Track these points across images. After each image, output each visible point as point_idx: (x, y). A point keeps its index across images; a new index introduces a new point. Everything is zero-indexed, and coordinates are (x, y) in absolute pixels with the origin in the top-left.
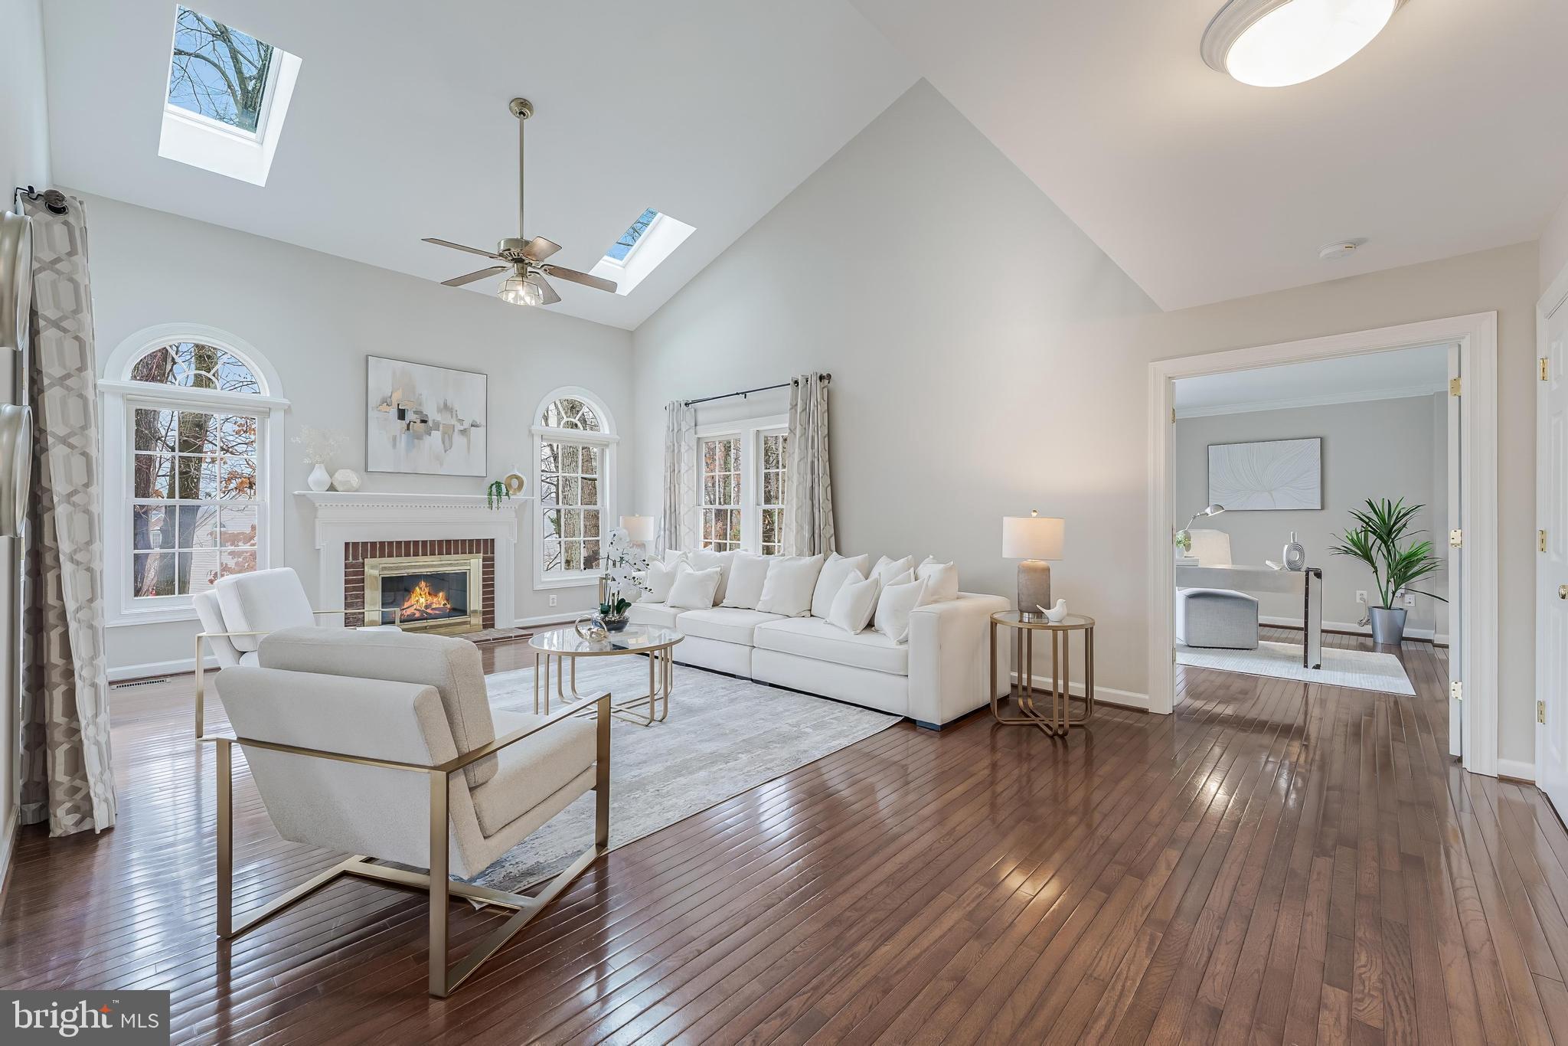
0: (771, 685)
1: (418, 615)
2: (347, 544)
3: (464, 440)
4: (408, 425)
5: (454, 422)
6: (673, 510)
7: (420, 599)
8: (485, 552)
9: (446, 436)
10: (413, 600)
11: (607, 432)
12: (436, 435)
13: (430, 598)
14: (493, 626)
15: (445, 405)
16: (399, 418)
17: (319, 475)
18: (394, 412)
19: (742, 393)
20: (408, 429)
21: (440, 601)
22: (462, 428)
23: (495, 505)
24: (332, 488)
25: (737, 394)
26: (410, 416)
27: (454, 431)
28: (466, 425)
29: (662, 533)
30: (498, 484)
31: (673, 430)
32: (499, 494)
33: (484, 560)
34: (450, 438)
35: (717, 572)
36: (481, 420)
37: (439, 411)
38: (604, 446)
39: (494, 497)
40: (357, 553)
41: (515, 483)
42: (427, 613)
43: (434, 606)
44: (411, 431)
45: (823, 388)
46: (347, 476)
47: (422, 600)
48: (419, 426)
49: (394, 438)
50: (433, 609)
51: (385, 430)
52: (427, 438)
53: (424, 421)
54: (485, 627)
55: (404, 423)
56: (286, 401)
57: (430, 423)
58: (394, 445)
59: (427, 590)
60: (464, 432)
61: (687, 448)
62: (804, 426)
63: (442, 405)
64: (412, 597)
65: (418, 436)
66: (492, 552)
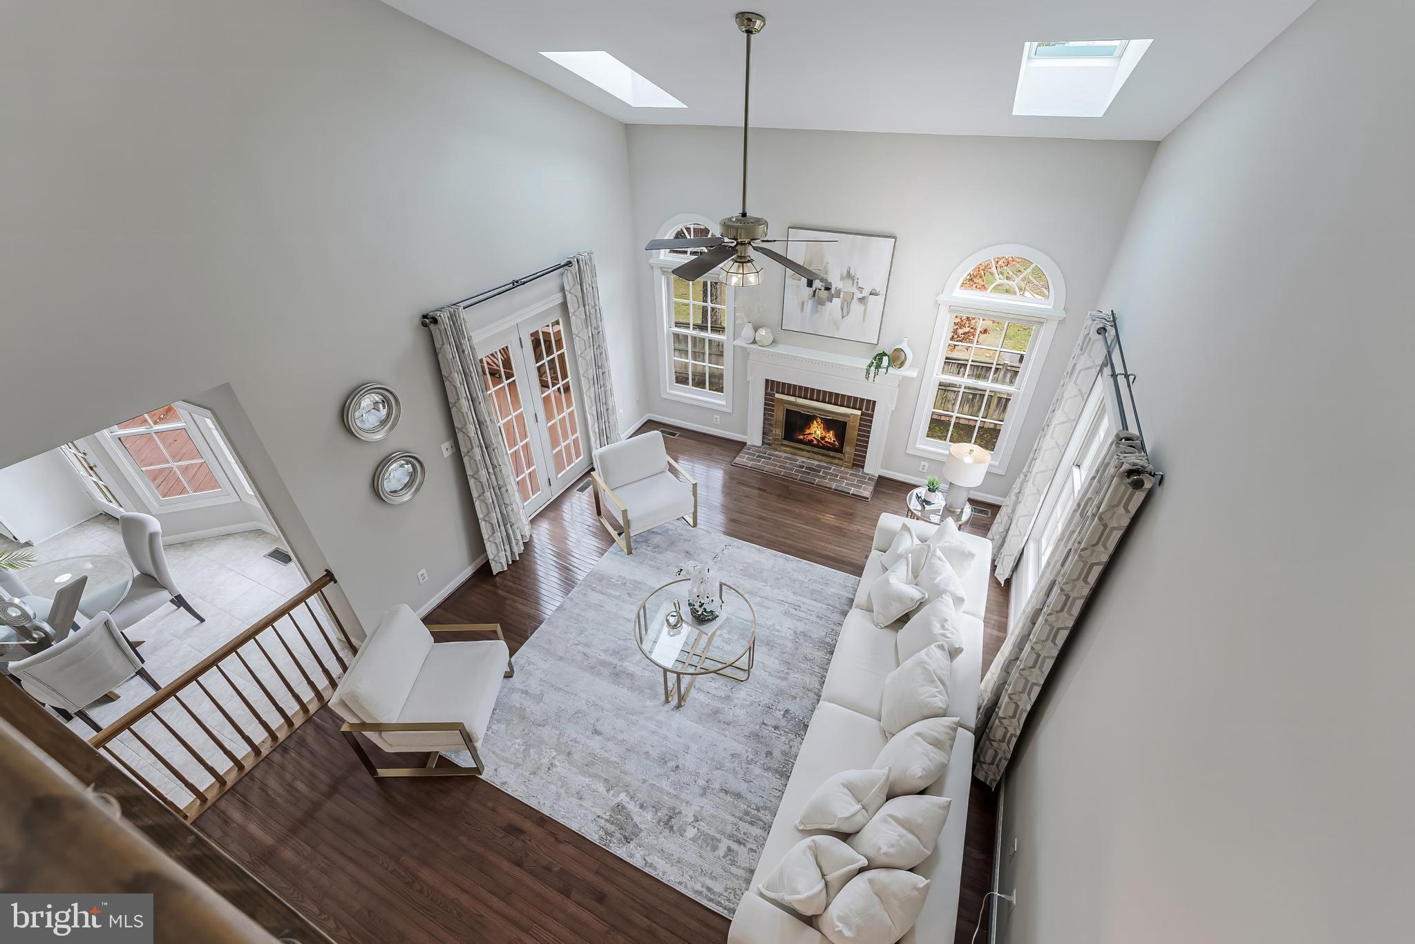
1: (814, 442)
2: (767, 381)
3: (862, 307)
4: (815, 292)
5: (854, 290)
7: (817, 432)
8: (867, 409)
9: (846, 303)
10: (811, 431)
12: (837, 302)
13: (823, 433)
14: (862, 467)
15: (849, 272)
16: (807, 286)
17: (748, 331)
20: (814, 295)
21: (830, 437)
22: (861, 296)
23: (871, 376)
24: (755, 342)
26: (817, 284)
27: (853, 298)
28: (865, 293)
30: (881, 356)
32: (878, 367)
33: (864, 415)
34: (849, 305)
36: (881, 289)
37: (842, 278)
39: (873, 368)
40: (773, 387)
41: (901, 356)
42: (820, 441)
43: (827, 440)
44: (816, 297)
46: (765, 333)
48: (824, 294)
49: (803, 303)
50: (826, 442)
51: (797, 295)
52: (828, 304)
53: (828, 289)
55: (811, 290)
57: (833, 291)
58: (802, 310)
59: (821, 427)
60: (862, 300)
63: (845, 273)
64: (810, 427)
65: (821, 303)
66: (873, 411)
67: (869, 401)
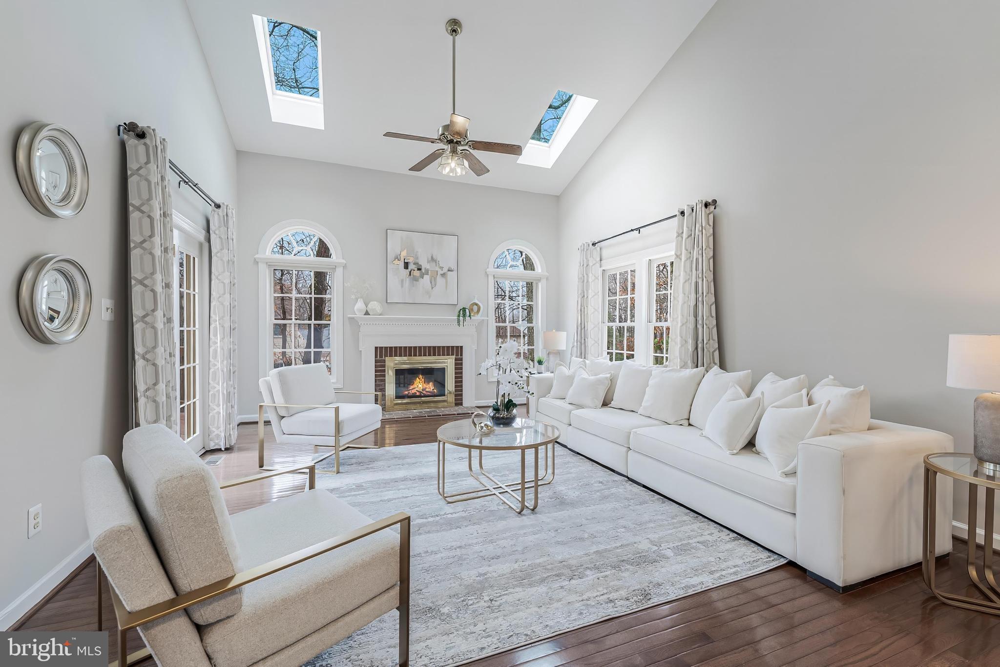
0: (644, 486)
1: (418, 394)
2: (376, 348)
3: (443, 280)
4: (410, 272)
5: (437, 269)
6: (583, 327)
7: (419, 385)
8: (457, 355)
9: (433, 278)
10: (415, 386)
11: (540, 271)
12: (427, 278)
13: (425, 385)
14: (461, 404)
15: (432, 257)
16: (405, 268)
17: (360, 305)
18: (402, 265)
19: (636, 229)
20: (410, 275)
21: (430, 387)
22: (442, 272)
23: (461, 323)
24: (367, 313)
25: (632, 230)
26: (411, 266)
27: (437, 274)
28: (445, 270)
29: (576, 344)
30: (464, 309)
31: (583, 265)
32: (464, 315)
33: (456, 360)
34: (435, 279)
35: (606, 378)
36: (454, 267)
37: (428, 262)
38: (539, 280)
39: (461, 318)
40: (382, 353)
41: (475, 308)
42: (423, 393)
43: (427, 390)
44: (412, 276)
45: (710, 214)
46: (375, 306)
47: (420, 386)
48: (417, 273)
49: (402, 281)
50: (426, 392)
51: (397, 276)
52: (421, 280)
53: (419, 269)
54: (457, 404)
55: (408, 271)
56: (344, 261)
57: (423, 270)
58: (402, 286)
59: (423, 380)
60: (443, 275)
61: (593, 278)
62: (689, 251)
63: (430, 258)
64: (414, 383)
65: (416, 279)
66: (461, 355)
67: (457, 347)
